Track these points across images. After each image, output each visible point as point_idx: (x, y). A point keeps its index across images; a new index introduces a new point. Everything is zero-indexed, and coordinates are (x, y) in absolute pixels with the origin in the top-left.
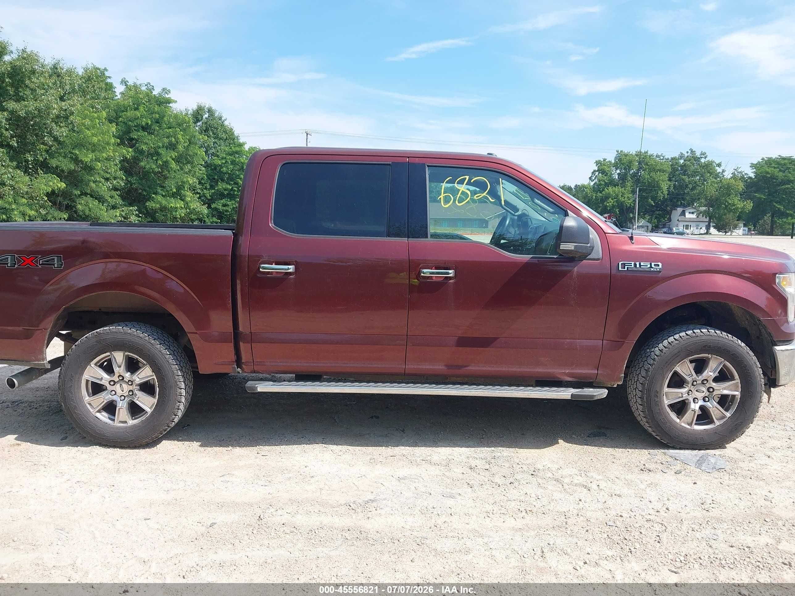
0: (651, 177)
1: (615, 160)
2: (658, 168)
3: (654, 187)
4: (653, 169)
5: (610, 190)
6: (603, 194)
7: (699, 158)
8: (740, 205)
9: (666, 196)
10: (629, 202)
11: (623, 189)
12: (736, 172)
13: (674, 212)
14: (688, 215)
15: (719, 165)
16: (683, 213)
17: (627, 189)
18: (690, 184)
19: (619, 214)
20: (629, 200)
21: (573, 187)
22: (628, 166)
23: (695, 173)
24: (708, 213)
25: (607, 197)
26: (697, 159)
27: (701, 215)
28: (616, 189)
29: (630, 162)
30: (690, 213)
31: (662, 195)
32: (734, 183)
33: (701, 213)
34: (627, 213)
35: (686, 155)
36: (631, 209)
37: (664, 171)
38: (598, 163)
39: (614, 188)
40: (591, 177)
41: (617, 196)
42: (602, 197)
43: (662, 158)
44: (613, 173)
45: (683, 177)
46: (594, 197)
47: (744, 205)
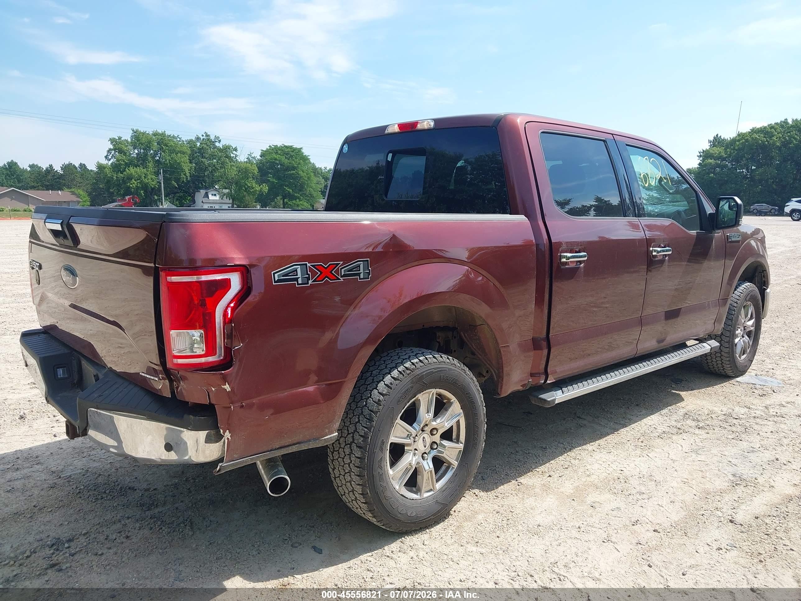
0: (172, 158)
1: (132, 140)
2: (178, 149)
3: (176, 168)
4: (173, 151)
5: (132, 170)
6: (125, 175)
7: (213, 142)
8: (258, 188)
9: (189, 178)
10: (153, 184)
11: (145, 170)
12: (250, 157)
13: (197, 194)
14: (211, 197)
15: (236, 150)
16: (206, 196)
17: (149, 170)
18: (209, 166)
19: (144, 196)
20: (153, 181)
21: (77, 165)
22: (148, 147)
23: (213, 156)
24: (231, 195)
25: (130, 178)
26: (213, 143)
27: (225, 196)
28: (138, 170)
29: (150, 142)
30: (212, 195)
31: (185, 177)
32: (250, 167)
33: (224, 195)
34: (151, 195)
35: (202, 138)
36: (156, 191)
37: (184, 153)
38: (112, 141)
39: (135, 169)
40: (107, 155)
41: (141, 177)
42: (124, 178)
43: (178, 139)
44: (131, 153)
45: (203, 160)
46: (115, 178)
47: (261, 188)
